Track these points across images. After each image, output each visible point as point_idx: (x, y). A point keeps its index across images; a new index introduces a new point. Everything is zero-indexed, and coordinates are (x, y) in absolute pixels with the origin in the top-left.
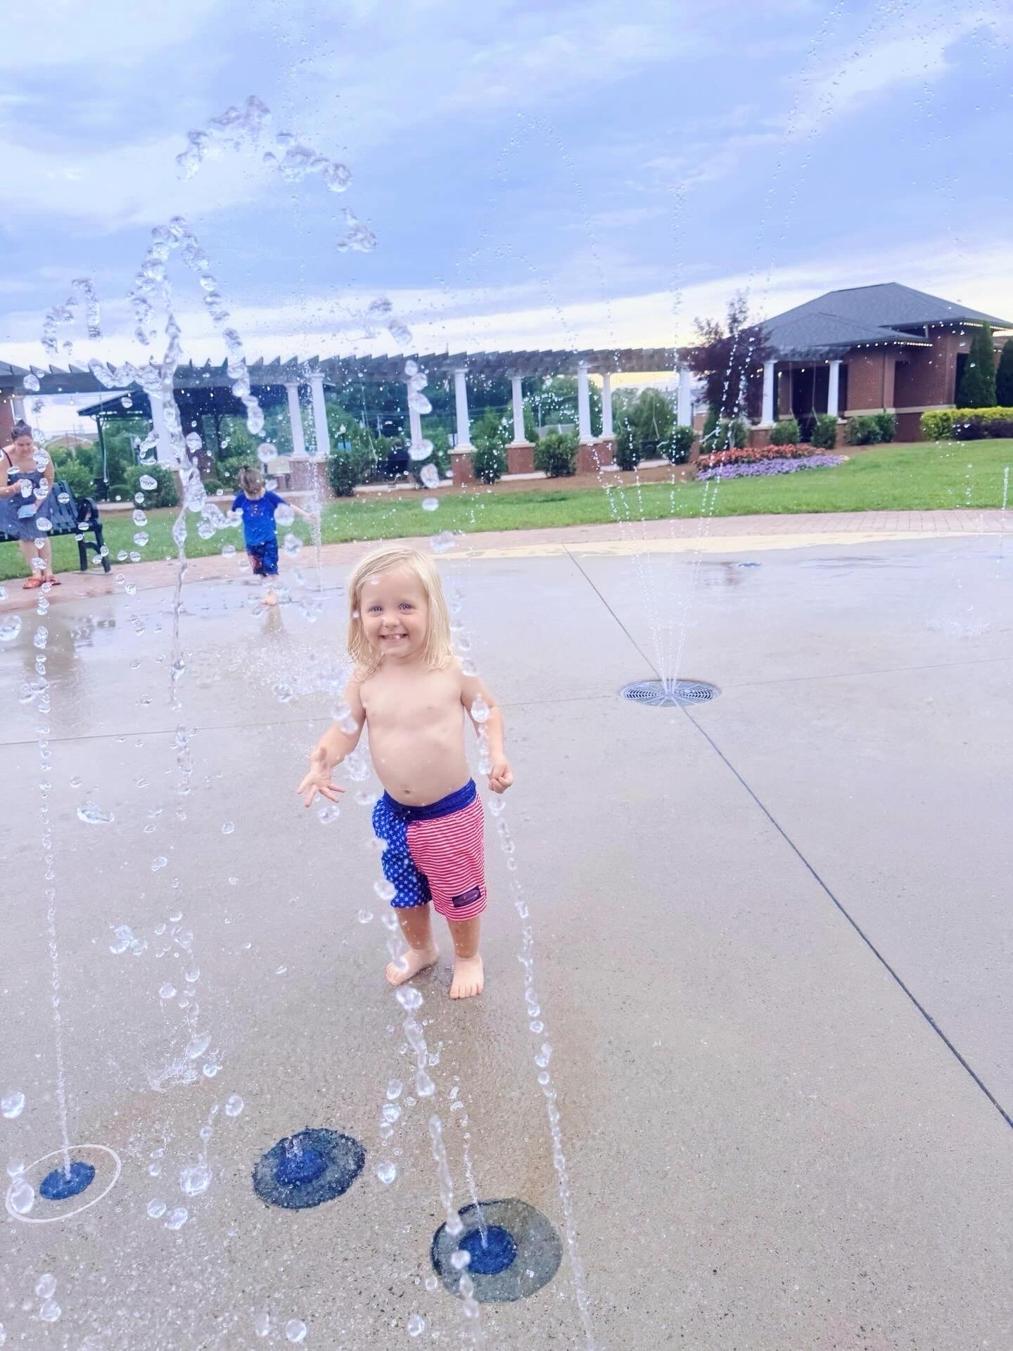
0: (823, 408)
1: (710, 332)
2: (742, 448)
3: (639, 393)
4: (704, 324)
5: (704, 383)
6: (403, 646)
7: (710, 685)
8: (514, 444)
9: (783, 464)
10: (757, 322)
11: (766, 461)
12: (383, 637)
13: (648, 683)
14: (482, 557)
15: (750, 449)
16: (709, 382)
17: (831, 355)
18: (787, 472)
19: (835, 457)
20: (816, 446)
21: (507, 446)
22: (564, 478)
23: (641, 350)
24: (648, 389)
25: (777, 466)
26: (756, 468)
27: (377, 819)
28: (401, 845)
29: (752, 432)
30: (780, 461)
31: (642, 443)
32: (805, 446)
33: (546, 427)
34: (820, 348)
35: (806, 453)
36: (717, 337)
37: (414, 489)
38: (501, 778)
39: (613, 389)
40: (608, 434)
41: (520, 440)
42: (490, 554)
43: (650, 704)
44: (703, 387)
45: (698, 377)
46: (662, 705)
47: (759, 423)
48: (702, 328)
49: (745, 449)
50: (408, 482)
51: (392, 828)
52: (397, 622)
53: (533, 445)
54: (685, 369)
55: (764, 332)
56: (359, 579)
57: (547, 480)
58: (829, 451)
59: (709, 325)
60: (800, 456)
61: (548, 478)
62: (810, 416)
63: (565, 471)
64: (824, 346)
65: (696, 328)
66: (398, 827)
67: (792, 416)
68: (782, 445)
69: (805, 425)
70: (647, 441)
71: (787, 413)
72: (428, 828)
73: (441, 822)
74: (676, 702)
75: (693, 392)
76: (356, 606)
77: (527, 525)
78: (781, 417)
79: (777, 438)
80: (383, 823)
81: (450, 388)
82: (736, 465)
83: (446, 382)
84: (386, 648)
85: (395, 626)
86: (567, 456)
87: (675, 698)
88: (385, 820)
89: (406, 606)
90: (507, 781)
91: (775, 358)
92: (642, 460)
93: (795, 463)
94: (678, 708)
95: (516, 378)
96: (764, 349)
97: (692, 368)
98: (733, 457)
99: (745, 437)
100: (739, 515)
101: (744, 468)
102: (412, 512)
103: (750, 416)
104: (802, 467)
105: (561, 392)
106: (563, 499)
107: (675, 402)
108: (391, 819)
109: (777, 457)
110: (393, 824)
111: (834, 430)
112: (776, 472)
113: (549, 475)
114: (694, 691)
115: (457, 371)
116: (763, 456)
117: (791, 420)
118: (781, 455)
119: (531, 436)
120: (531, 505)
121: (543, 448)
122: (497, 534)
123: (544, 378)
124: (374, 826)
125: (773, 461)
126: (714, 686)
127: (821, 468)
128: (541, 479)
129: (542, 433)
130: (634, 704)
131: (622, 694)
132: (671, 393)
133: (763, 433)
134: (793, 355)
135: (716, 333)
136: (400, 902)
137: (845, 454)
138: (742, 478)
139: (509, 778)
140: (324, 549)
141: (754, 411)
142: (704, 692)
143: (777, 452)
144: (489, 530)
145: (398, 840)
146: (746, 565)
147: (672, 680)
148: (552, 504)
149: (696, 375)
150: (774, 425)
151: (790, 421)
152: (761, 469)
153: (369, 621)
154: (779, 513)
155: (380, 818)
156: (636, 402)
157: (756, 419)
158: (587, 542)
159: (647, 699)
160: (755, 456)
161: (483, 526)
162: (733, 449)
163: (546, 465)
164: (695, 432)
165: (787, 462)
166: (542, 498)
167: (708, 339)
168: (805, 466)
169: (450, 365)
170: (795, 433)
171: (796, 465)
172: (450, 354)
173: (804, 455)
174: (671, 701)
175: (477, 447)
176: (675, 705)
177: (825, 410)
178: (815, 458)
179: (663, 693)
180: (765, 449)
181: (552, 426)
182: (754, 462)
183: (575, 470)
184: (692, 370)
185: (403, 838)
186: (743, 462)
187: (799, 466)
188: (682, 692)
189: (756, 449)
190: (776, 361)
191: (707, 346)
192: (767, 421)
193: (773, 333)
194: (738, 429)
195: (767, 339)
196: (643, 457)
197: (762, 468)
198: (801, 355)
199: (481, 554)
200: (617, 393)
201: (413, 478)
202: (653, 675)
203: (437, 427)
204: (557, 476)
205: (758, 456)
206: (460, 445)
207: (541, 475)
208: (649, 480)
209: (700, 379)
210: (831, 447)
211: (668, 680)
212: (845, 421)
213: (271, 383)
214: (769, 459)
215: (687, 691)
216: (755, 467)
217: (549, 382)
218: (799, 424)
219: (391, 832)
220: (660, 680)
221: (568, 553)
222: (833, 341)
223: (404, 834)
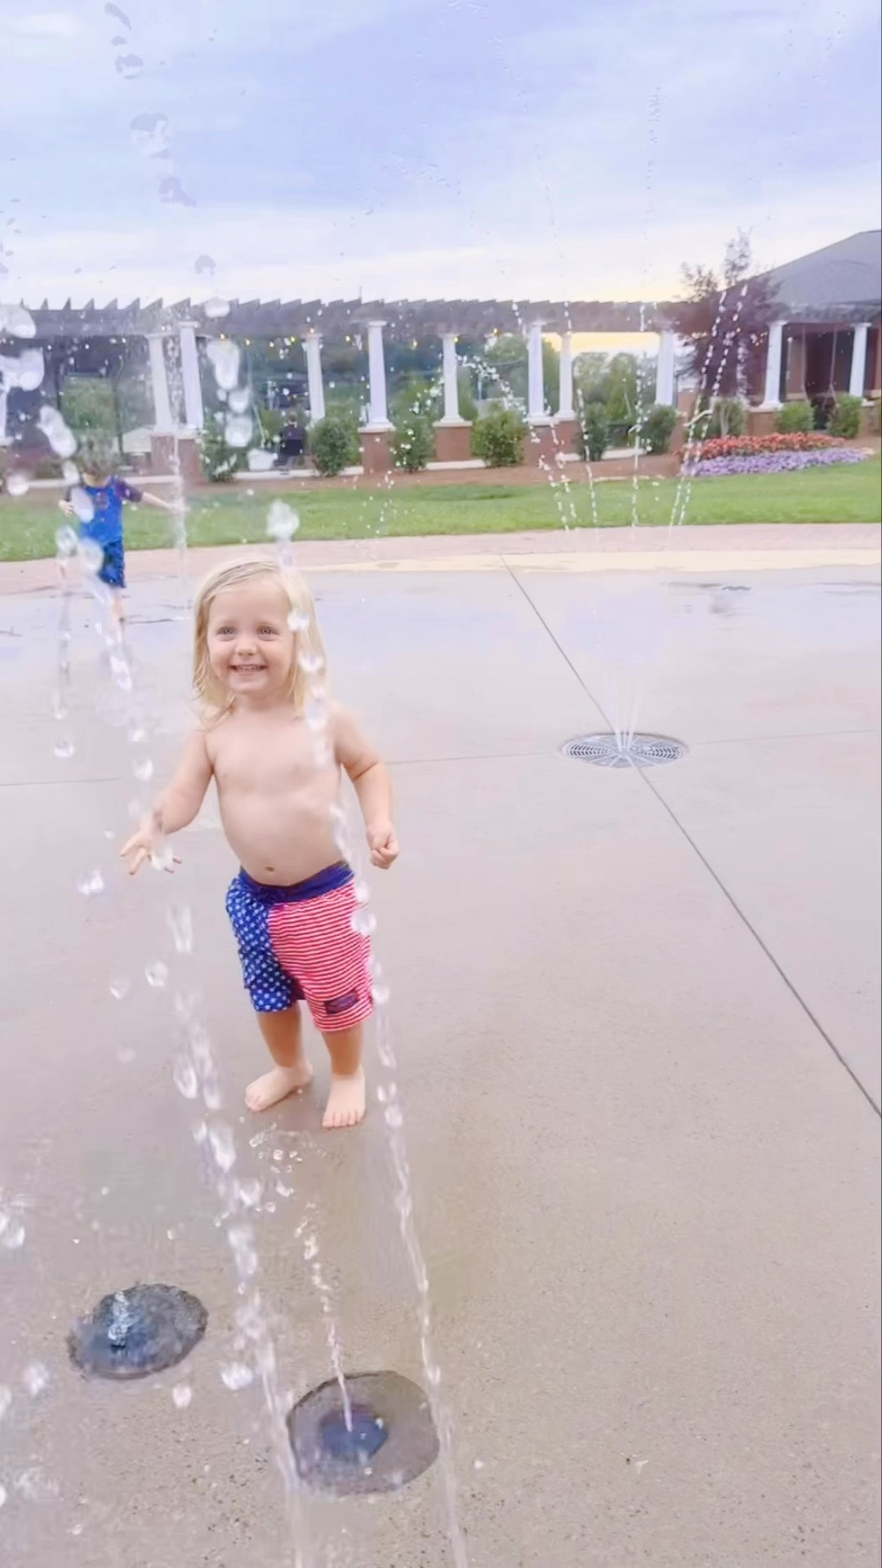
0: (845, 385)
1: (701, 282)
2: (737, 436)
3: (609, 359)
4: (693, 271)
5: (691, 349)
6: (259, 681)
7: (675, 741)
8: (446, 421)
9: (788, 457)
10: (762, 271)
11: (767, 453)
12: (234, 668)
13: (598, 737)
14: (397, 569)
15: (748, 438)
16: (697, 348)
17: (857, 316)
18: (794, 469)
19: (855, 451)
20: (833, 435)
21: (436, 424)
22: (508, 469)
23: (611, 303)
24: (621, 354)
25: (781, 460)
26: (754, 462)
27: (230, 902)
28: (262, 933)
29: (752, 415)
30: (785, 453)
31: (609, 426)
32: (819, 435)
33: (489, 400)
34: (843, 306)
35: (819, 444)
36: (710, 289)
37: (314, 478)
38: (383, 850)
39: (574, 353)
40: (566, 412)
41: (452, 417)
42: (406, 565)
43: (597, 764)
44: (689, 355)
45: (684, 341)
46: (614, 766)
47: (760, 403)
48: (690, 276)
49: (741, 437)
50: (305, 468)
51: (249, 913)
52: (254, 650)
53: (469, 423)
54: (667, 330)
55: (772, 283)
56: (210, 590)
57: (487, 471)
58: (850, 442)
59: (700, 272)
60: (811, 447)
61: (487, 467)
62: (826, 395)
63: (510, 459)
64: (849, 303)
65: (682, 276)
66: (256, 911)
67: (804, 395)
68: (789, 433)
69: (820, 407)
70: (614, 423)
71: (798, 391)
72: (295, 912)
73: (311, 905)
74: (631, 762)
75: (677, 359)
76: (202, 629)
77: (456, 530)
78: (790, 396)
79: (782, 424)
80: (238, 907)
81: (363, 346)
82: (728, 458)
83: (358, 338)
84: (236, 682)
85: (251, 654)
86: (512, 439)
87: (631, 757)
88: (240, 904)
89: (265, 630)
90: (390, 852)
91: (785, 319)
92: (609, 447)
93: (804, 456)
94: (634, 769)
95: (449, 335)
96: (768, 306)
97: (676, 329)
98: (725, 447)
99: (741, 421)
100: (728, 523)
101: (738, 462)
102: (309, 507)
103: (749, 393)
104: (813, 463)
105: (508, 355)
106: (505, 496)
107: (653, 373)
108: (248, 901)
109: (781, 449)
110: (250, 908)
111: (856, 415)
112: (780, 468)
113: (489, 463)
114: (654, 748)
115: (371, 323)
116: (762, 446)
117: (801, 400)
118: (789, 447)
119: (466, 411)
120: (463, 503)
121: (481, 428)
122: (418, 539)
123: (486, 336)
124: (228, 910)
125: (777, 454)
126: (681, 743)
127: (837, 463)
128: (479, 469)
129: (482, 407)
130: (578, 763)
131: (564, 749)
132: (650, 360)
133: (766, 416)
134: (808, 315)
135: (709, 283)
136: (265, 1005)
137: (870, 447)
138: (736, 476)
139: (394, 848)
140: (188, 553)
141: (756, 388)
142: (666, 749)
143: (782, 442)
144: (407, 534)
145: (256, 927)
146: (731, 588)
147: (628, 734)
148: (489, 502)
149: (681, 338)
150: (780, 406)
151: (802, 403)
152: (760, 464)
153: (218, 646)
154: (777, 522)
155: (234, 901)
156: (605, 371)
157: (756, 398)
158: (532, 553)
159: (596, 758)
160: (753, 447)
161: (399, 529)
162: (725, 437)
163: (485, 451)
164: (678, 413)
165: (794, 455)
166: (477, 495)
167: (698, 291)
168: (817, 462)
169: (362, 316)
170: (806, 418)
171: (805, 460)
172: (364, 301)
173: (816, 446)
174: (626, 760)
175: (395, 424)
176: (630, 766)
177: (847, 388)
178: (830, 451)
179: (616, 751)
180: (767, 437)
181: (495, 400)
182: (752, 454)
183: (522, 458)
184: (676, 331)
185: (263, 925)
186: (738, 454)
187: (809, 461)
188: (639, 750)
189: (754, 438)
190: (784, 323)
191: (696, 300)
192: (771, 401)
193: (783, 285)
194: (733, 413)
195: (774, 294)
196: (610, 442)
197: (762, 462)
198: (817, 314)
199: (394, 565)
200: (580, 360)
201: (311, 464)
202: (605, 728)
203: (348, 396)
204: (499, 466)
205: (757, 446)
206: (375, 420)
207: (479, 463)
208: (616, 474)
209: (686, 344)
210: (852, 437)
211: (622, 733)
212: (871, 403)
213: (129, 333)
214: (771, 451)
215: (646, 748)
216: (753, 460)
217: (492, 342)
218: (812, 406)
219: (248, 918)
220: (613, 734)
221: (507, 567)
222: (862, 298)
223: (263, 919)
